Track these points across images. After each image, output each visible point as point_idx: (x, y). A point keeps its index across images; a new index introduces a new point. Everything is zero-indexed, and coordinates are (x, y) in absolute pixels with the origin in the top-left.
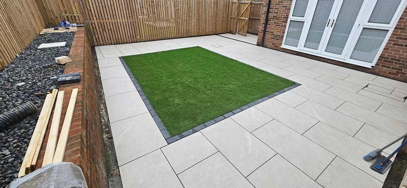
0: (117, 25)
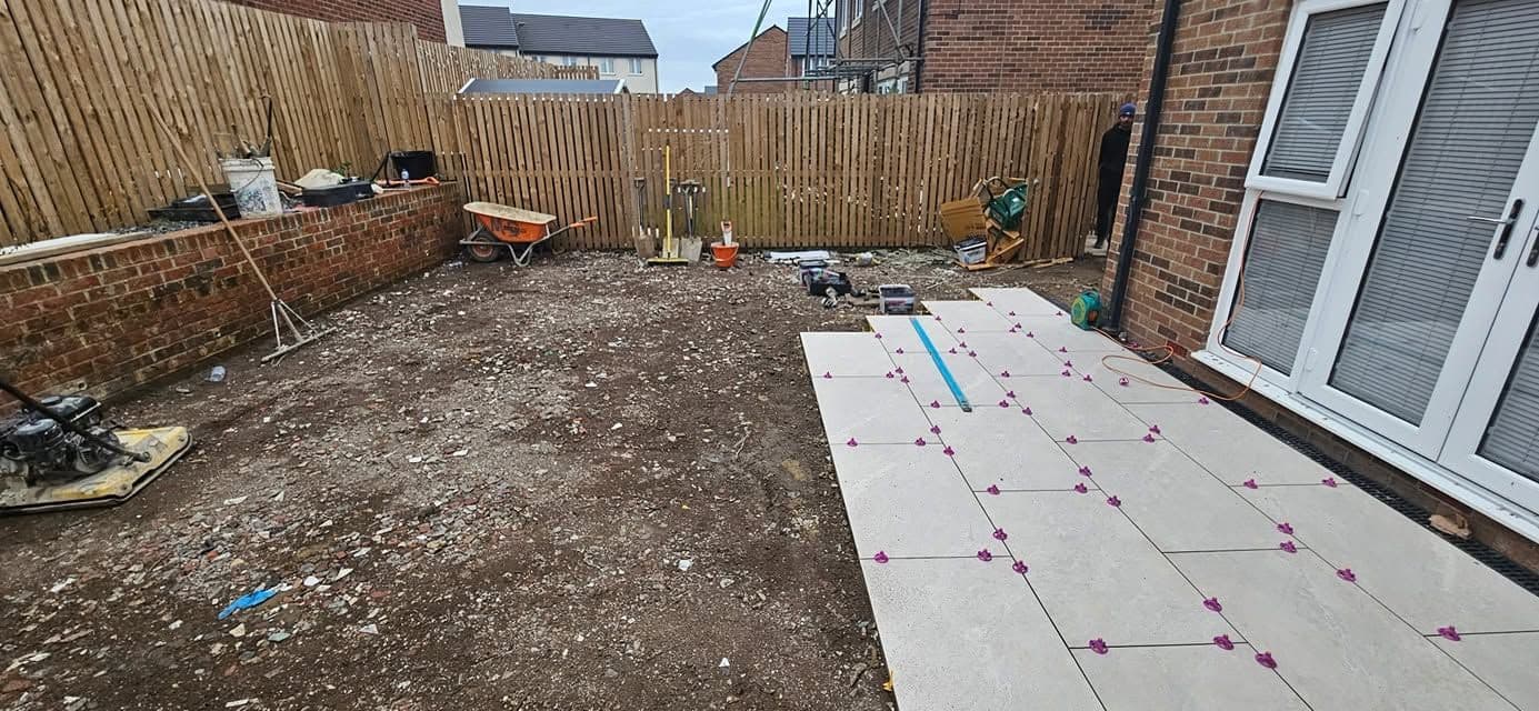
0: (550, 189)
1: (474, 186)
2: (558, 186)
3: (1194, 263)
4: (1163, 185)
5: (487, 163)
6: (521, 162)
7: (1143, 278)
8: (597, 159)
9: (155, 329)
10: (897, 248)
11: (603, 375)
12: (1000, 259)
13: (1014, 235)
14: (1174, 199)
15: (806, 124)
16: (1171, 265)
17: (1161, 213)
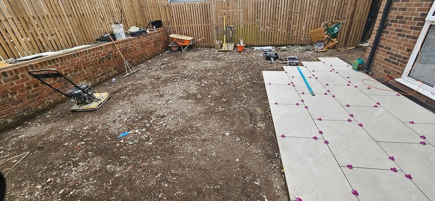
1: (172, 30)
2: (194, 29)
3: (401, 48)
4: (392, 21)
5: (175, 23)
6: (184, 22)
7: (380, 54)
8: (205, 20)
9: (100, 69)
10: (294, 45)
11: (206, 82)
12: (329, 48)
13: (334, 40)
14: (396, 26)
15: (267, 6)
16: (392, 49)
17: (390, 31)
